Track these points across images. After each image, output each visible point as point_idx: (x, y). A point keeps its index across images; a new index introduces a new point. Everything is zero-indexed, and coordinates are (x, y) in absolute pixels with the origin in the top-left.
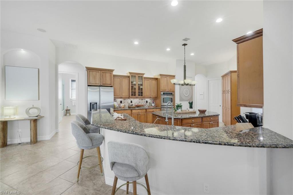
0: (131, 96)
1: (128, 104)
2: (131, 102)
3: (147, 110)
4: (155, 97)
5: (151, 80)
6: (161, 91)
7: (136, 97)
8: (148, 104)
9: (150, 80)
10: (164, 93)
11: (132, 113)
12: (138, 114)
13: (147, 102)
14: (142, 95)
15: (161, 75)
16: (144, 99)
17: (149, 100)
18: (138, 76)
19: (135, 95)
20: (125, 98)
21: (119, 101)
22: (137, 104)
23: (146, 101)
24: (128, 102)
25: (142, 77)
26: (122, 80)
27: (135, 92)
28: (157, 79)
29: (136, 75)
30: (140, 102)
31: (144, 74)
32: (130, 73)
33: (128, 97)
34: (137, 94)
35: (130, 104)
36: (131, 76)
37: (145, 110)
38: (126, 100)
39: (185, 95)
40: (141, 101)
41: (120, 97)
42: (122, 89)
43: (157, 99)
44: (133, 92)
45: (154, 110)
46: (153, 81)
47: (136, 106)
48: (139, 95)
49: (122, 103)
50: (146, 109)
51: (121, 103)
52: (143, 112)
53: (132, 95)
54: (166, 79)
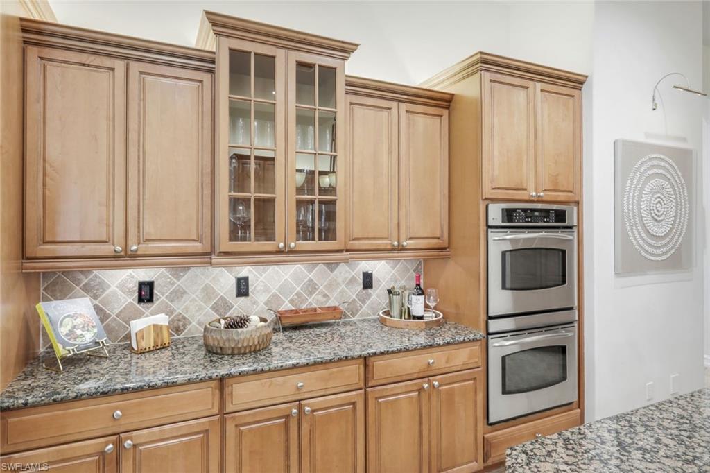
0: (224, 243)
1: (215, 309)
2: (242, 288)
3: (378, 364)
4: (434, 243)
5: (404, 106)
6: (488, 193)
7: (279, 252)
8: (378, 295)
9: (394, 105)
10: (509, 215)
11: (229, 408)
12: (288, 417)
13: (368, 281)
14: (328, 233)
15: (486, 62)
16: (347, 261)
17: (381, 269)
18: (300, 64)
19: (265, 230)
20: (181, 260)
21: (122, 287)
22: (286, 306)
23: (360, 279)
24: (208, 292)
25: (329, 74)
26: (134, 85)
27: (264, 207)
28: (444, 102)
29: (280, 54)
30: (311, 287)
31: (345, 49)
32: (219, 24)
33: (197, 247)
34: (285, 217)
35: (228, 306)
36: (233, 52)
37: (355, 370)
38: (194, 271)
39: (651, 225)
40: (317, 273)
41: (117, 256)
42: (141, 173)
43: (446, 258)
44: (246, 201)
45: (431, 358)
46: (420, 120)
47: (280, 317)
48: (304, 231)
49: (157, 303)
50: (366, 360)
51: (141, 300)
52: (334, 384)
53: (238, 230)
54: (522, 94)
